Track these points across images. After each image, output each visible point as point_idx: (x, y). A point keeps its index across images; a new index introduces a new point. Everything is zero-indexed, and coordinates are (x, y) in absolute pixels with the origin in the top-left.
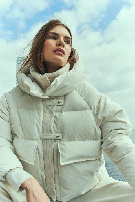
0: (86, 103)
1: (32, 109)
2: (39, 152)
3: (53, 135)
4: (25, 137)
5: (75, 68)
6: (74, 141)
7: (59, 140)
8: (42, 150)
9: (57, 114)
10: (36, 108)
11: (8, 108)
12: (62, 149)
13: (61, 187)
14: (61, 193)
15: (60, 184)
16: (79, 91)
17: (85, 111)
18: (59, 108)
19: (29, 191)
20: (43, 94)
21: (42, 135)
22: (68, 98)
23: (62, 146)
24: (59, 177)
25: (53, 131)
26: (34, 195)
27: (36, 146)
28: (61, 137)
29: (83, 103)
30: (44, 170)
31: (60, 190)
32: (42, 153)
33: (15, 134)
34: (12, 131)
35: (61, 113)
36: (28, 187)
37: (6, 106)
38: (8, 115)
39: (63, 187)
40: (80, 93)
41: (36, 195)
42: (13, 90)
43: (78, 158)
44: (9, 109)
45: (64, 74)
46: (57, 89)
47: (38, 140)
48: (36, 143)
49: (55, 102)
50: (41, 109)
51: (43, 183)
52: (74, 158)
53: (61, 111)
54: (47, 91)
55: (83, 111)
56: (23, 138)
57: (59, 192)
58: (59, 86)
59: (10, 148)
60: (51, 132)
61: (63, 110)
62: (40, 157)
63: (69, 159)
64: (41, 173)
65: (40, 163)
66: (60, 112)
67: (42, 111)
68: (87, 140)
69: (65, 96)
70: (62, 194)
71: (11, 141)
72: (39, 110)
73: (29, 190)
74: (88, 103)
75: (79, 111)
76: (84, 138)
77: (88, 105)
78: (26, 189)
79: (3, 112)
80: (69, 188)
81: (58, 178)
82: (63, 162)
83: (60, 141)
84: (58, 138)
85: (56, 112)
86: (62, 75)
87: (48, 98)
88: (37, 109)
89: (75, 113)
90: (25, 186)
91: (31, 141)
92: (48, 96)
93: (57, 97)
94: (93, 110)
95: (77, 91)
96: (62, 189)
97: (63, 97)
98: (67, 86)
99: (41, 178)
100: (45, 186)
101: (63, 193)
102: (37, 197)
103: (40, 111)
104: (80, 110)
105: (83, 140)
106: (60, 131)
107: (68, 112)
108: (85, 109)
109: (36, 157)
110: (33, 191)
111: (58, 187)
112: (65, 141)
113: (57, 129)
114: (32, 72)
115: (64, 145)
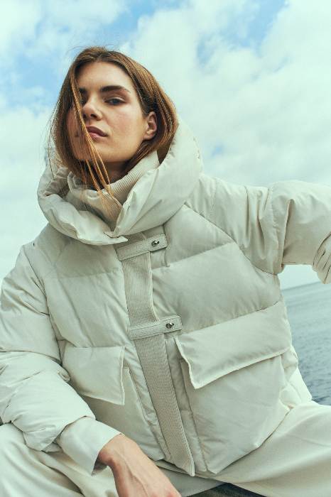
0: (219, 229)
1: (95, 273)
2: (131, 372)
3: (159, 325)
4: (91, 342)
5: (172, 154)
6: (212, 325)
7: (176, 333)
8: (140, 366)
9: (158, 272)
10: (104, 271)
11: (38, 283)
12: (189, 351)
13: (202, 438)
14: (205, 453)
15: (198, 433)
16: (193, 206)
17: (220, 248)
18: (158, 256)
19: (118, 467)
20: (110, 234)
21: (130, 329)
22: (174, 227)
23: (188, 345)
24: (192, 417)
25: (156, 315)
26: (131, 476)
27: (121, 359)
28: (178, 325)
29: (211, 231)
30: (152, 408)
31: (201, 447)
32: (139, 372)
33: (65, 341)
34: (57, 333)
35: (165, 268)
36: (115, 459)
37: (32, 278)
38: (42, 298)
39: (206, 438)
40: (197, 210)
41: (135, 474)
42: (40, 236)
43: (231, 363)
44: (41, 284)
45: (149, 174)
46: (140, 213)
47: (124, 343)
48: (118, 352)
49: (146, 245)
50: (117, 269)
51: (157, 440)
52: (221, 366)
53: (163, 262)
54: (119, 225)
55: (217, 249)
56: (87, 346)
57: (199, 452)
58: (144, 206)
59: (59, 374)
60: (152, 318)
61: (168, 260)
62: (135, 382)
63: (211, 371)
64: (146, 417)
65: (141, 396)
66: (162, 265)
67: (120, 274)
68: (241, 315)
69: (164, 225)
70: (207, 456)
71: (58, 358)
72: (112, 274)
73: (119, 465)
74: (224, 226)
75: (208, 253)
76: (233, 313)
77: (224, 231)
78: (111, 464)
79: (26, 292)
80: (221, 437)
81: (191, 421)
82: (198, 381)
83: (179, 335)
84: (173, 329)
85: (153, 268)
86: (145, 177)
87: (125, 240)
88: (107, 271)
89: (198, 259)
90: (107, 458)
91: (107, 348)
92: (125, 236)
93: (147, 233)
94: (237, 240)
95: (189, 207)
96: (206, 444)
97: (161, 230)
98: (163, 201)
99: (149, 431)
100: (163, 445)
101: (209, 453)
102: (140, 479)
103: (115, 274)
104: (208, 249)
105: (233, 318)
106: (173, 311)
107: (181, 261)
108: (219, 244)
109: (127, 386)
110: (128, 467)
111: (195, 440)
112: (192, 331)
113: (166, 306)
114: (74, 188)
115: (190, 340)
